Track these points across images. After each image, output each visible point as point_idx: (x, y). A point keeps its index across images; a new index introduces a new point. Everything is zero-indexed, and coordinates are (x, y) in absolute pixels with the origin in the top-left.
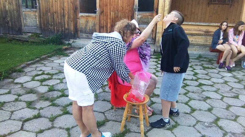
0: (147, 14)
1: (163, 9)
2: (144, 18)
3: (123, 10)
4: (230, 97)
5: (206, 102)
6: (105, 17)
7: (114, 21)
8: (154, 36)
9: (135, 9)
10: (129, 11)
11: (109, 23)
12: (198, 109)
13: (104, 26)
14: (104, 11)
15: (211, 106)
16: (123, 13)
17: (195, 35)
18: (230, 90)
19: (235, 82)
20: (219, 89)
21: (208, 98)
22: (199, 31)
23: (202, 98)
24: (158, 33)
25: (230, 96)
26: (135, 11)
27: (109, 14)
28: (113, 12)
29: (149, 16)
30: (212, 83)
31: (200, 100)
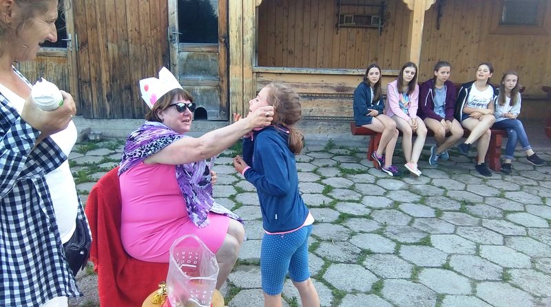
0: (204, 49)
1: (239, 37)
2: (195, 58)
3: (139, 39)
4: (414, 244)
5: (364, 266)
6: (92, 56)
7: (117, 65)
8: (224, 101)
9: (171, 37)
10: (157, 41)
11: (103, 71)
12: (349, 290)
13: (93, 80)
14: (90, 40)
15: (378, 276)
16: (141, 45)
17: (316, 98)
18: (409, 225)
19: (415, 203)
20: (386, 226)
21: (366, 253)
22: (324, 89)
23: (354, 256)
24: (234, 94)
25: (413, 241)
26: (171, 41)
27: (102, 47)
28: (113, 42)
29: (209, 55)
30: (368, 211)
31: (349, 262)
